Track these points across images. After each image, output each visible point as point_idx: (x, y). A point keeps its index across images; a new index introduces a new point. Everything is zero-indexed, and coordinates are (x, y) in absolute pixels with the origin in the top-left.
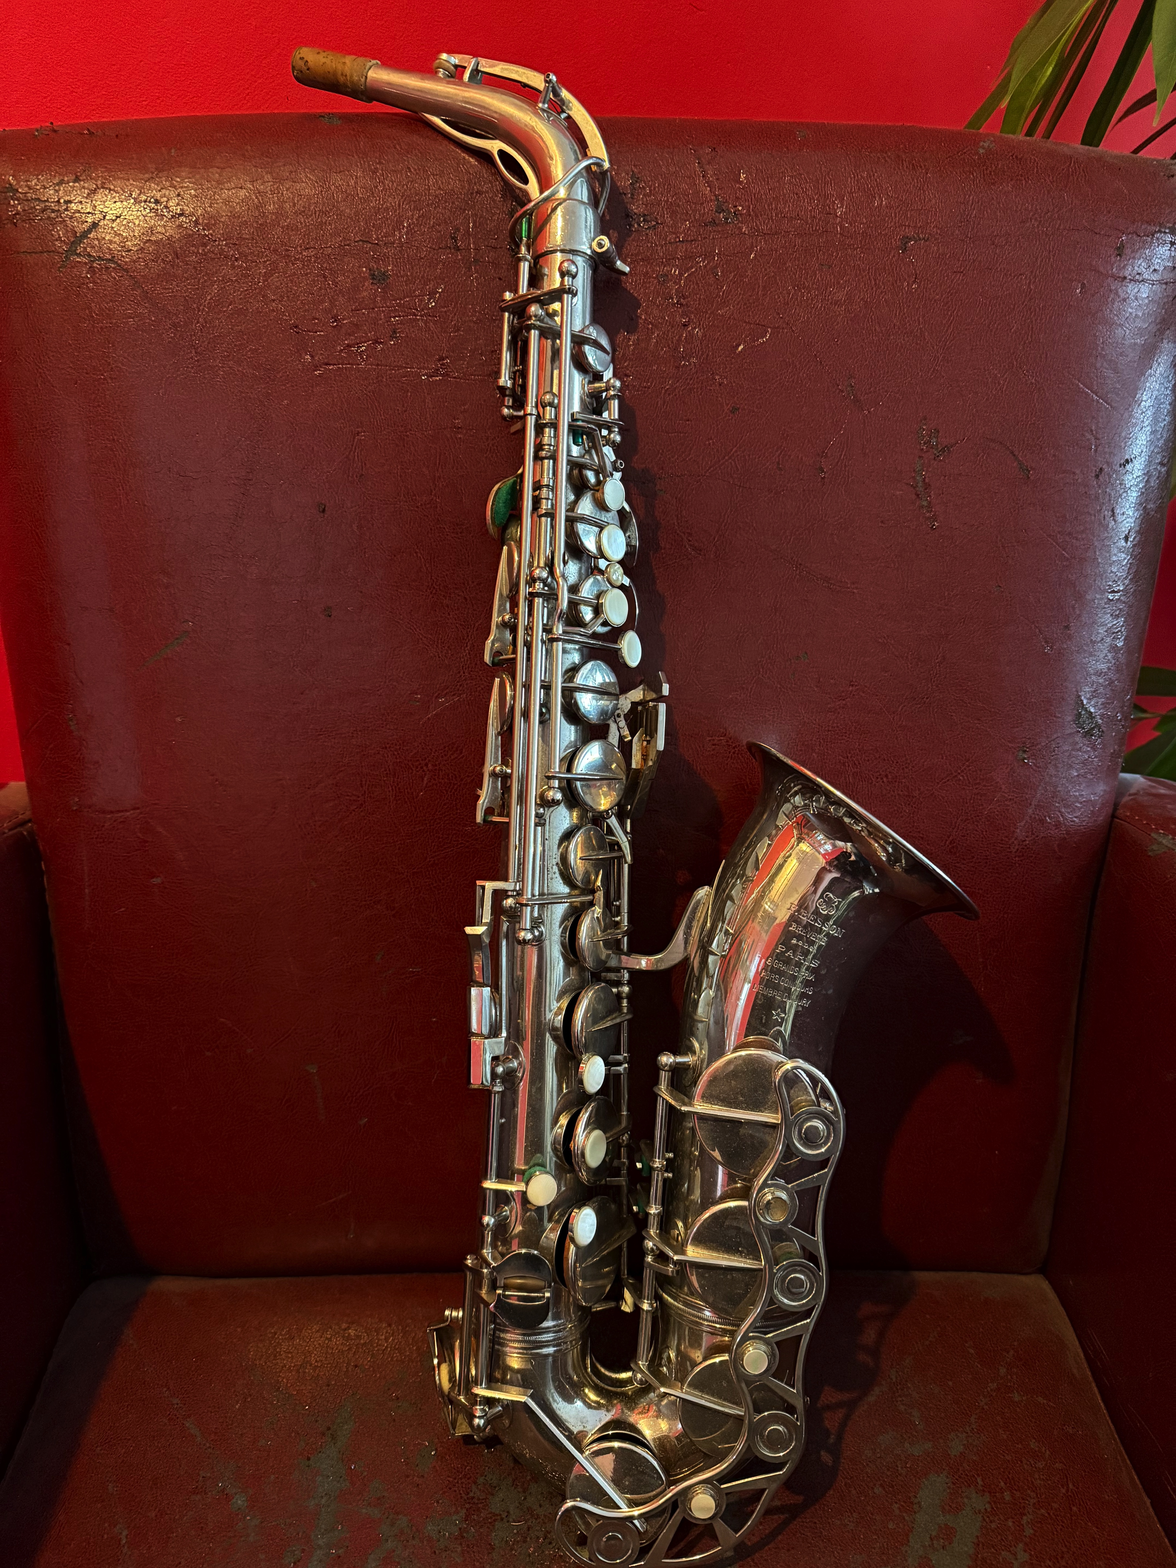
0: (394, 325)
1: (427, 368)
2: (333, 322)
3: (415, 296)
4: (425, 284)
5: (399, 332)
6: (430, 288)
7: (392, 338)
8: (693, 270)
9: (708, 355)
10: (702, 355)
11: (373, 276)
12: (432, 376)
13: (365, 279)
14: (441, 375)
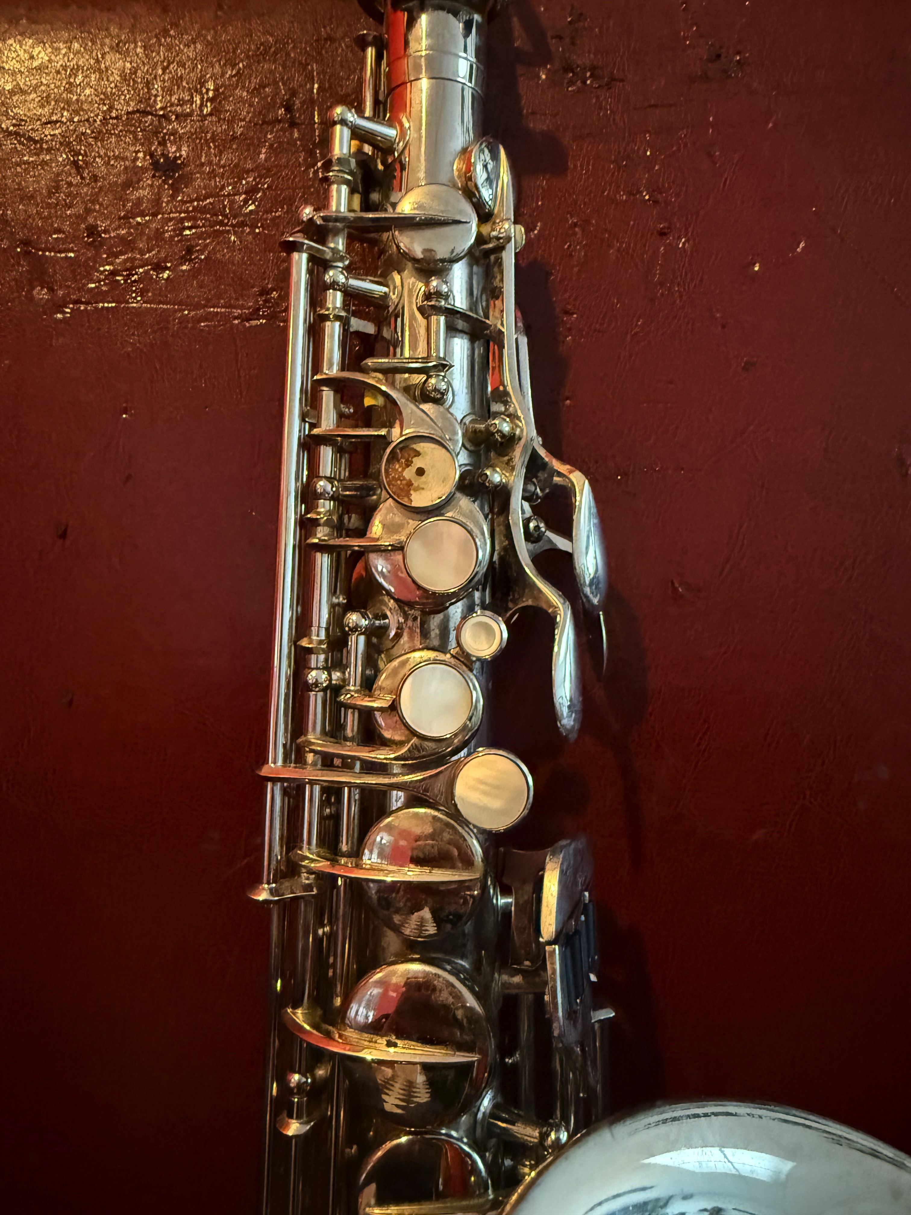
0: (188, 240)
1: (242, 307)
2: (88, 236)
3: (224, 195)
4: (240, 179)
5: (198, 251)
6: (247, 183)
7: (184, 260)
8: (674, 148)
9: (701, 280)
10: (692, 280)
11: (155, 165)
12: (248, 320)
13: (143, 169)
14: (263, 317)
